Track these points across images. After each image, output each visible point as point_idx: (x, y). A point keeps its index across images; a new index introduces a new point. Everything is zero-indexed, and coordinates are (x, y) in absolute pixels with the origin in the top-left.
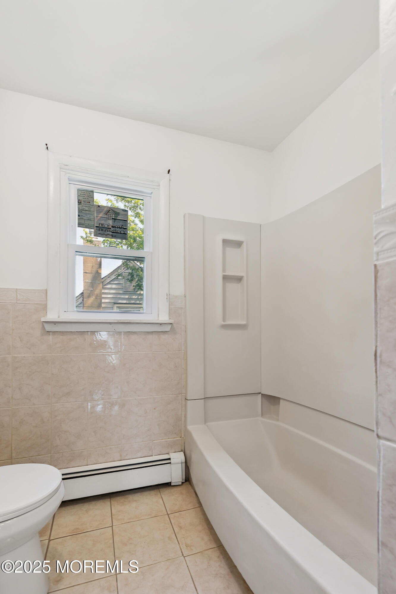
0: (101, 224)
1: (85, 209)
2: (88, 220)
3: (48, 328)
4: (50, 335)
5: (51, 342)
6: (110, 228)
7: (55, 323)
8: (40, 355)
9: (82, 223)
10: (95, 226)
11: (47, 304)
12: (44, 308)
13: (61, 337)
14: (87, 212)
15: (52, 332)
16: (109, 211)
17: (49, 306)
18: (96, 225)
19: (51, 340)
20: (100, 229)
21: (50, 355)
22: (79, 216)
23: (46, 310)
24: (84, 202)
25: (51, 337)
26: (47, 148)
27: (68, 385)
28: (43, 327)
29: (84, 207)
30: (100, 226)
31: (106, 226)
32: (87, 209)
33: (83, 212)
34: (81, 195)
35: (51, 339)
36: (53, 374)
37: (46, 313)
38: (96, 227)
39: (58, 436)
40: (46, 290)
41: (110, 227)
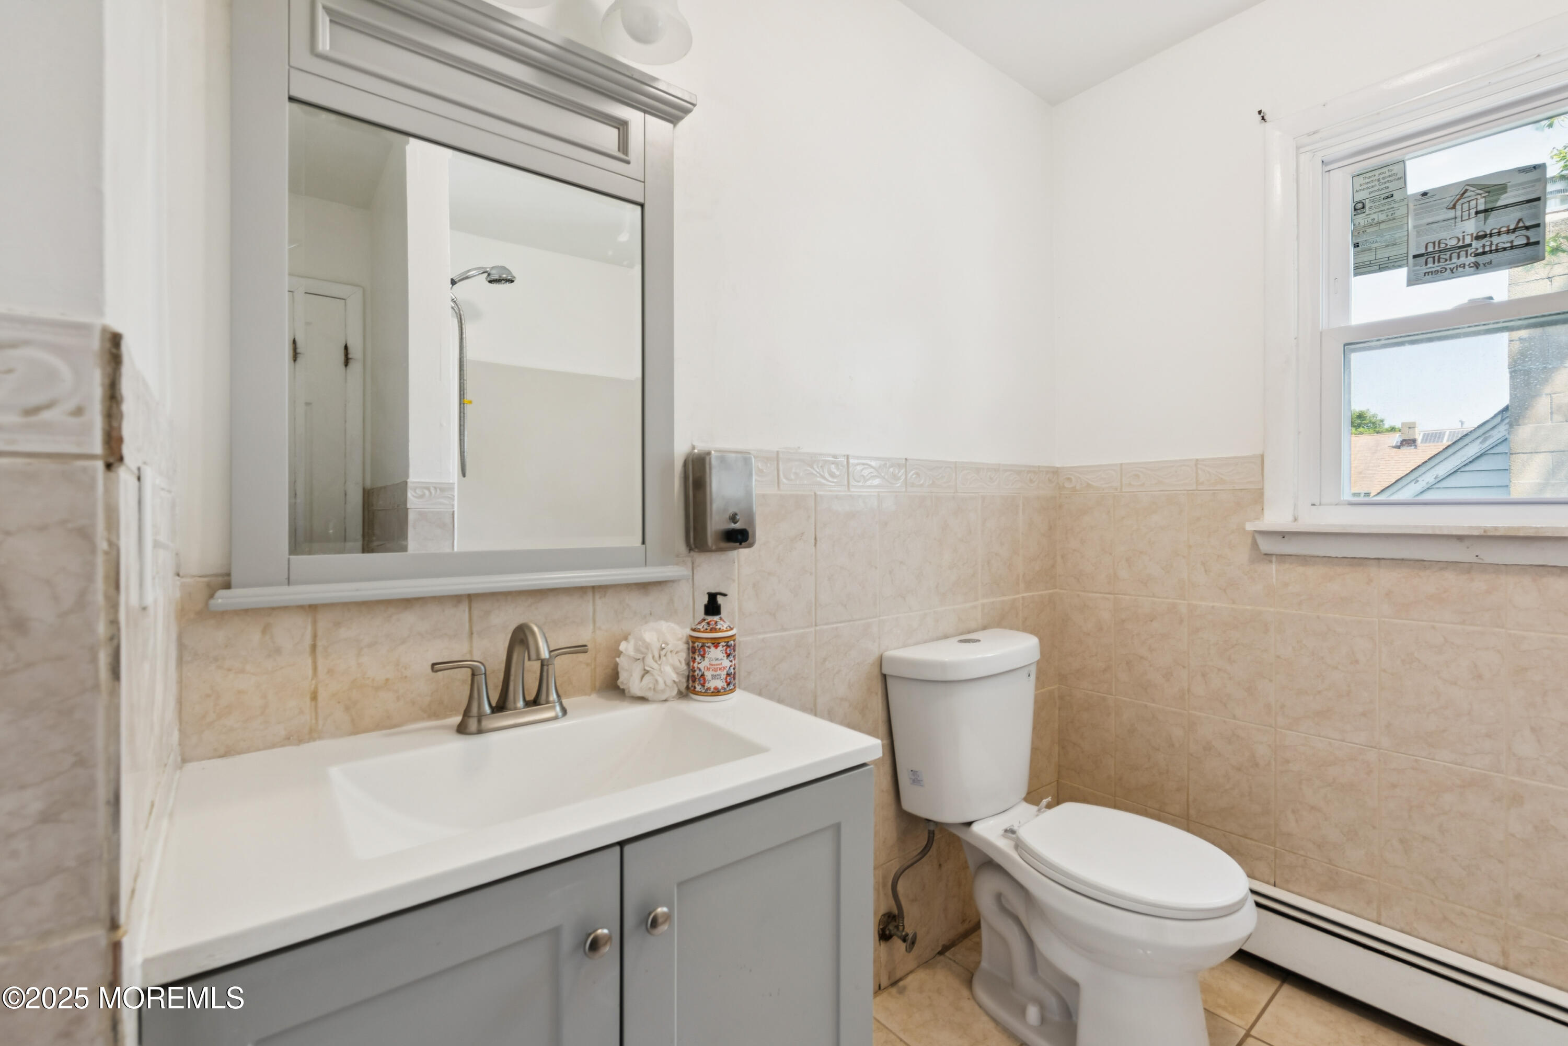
0: (1434, 243)
1: (1376, 220)
2: (1387, 246)
3: (1266, 546)
4: (1271, 562)
5: (1274, 580)
6: (1470, 245)
7: (1283, 535)
8: (1248, 607)
9: (1366, 263)
10: (1410, 257)
11: (1262, 489)
12: (1258, 497)
13: (1301, 569)
14: (1383, 226)
15: (1277, 555)
16: (1466, 191)
17: (1268, 493)
18: (1412, 251)
19: (1274, 575)
20: (1430, 260)
21: (1272, 609)
22: (1358, 246)
23: (1262, 503)
24: (1374, 202)
25: (1274, 566)
26: (1263, 118)
27: (1319, 692)
28: (1255, 545)
29: (1375, 216)
30: (1430, 249)
31: (1453, 243)
32: (1382, 217)
33: (1368, 231)
34: (1362, 187)
35: (1274, 572)
36: (1278, 657)
37: (1263, 509)
38: (1415, 257)
39: (1293, 812)
40: (1262, 456)
41: (1468, 241)
